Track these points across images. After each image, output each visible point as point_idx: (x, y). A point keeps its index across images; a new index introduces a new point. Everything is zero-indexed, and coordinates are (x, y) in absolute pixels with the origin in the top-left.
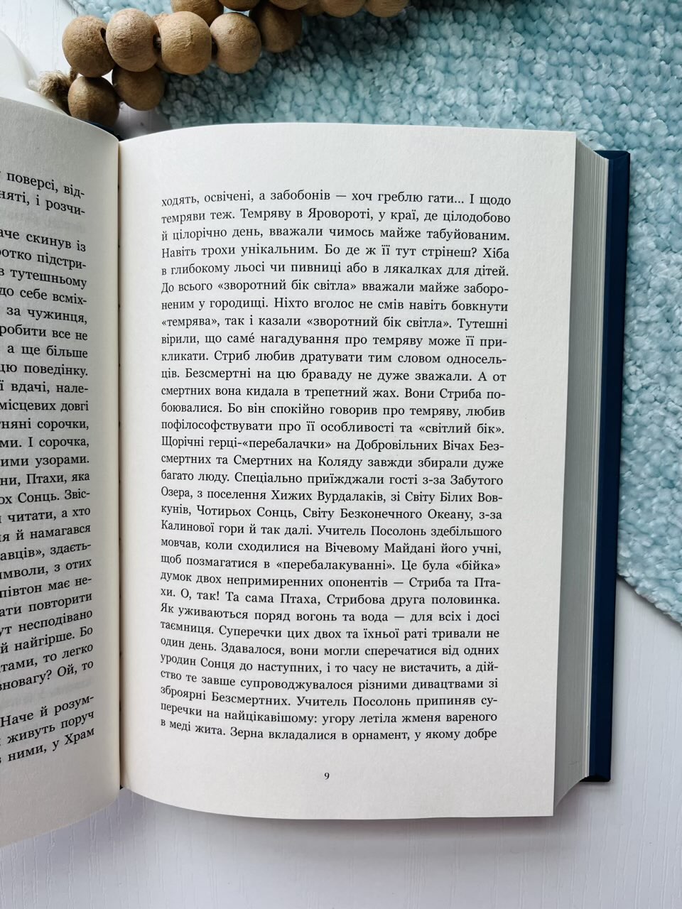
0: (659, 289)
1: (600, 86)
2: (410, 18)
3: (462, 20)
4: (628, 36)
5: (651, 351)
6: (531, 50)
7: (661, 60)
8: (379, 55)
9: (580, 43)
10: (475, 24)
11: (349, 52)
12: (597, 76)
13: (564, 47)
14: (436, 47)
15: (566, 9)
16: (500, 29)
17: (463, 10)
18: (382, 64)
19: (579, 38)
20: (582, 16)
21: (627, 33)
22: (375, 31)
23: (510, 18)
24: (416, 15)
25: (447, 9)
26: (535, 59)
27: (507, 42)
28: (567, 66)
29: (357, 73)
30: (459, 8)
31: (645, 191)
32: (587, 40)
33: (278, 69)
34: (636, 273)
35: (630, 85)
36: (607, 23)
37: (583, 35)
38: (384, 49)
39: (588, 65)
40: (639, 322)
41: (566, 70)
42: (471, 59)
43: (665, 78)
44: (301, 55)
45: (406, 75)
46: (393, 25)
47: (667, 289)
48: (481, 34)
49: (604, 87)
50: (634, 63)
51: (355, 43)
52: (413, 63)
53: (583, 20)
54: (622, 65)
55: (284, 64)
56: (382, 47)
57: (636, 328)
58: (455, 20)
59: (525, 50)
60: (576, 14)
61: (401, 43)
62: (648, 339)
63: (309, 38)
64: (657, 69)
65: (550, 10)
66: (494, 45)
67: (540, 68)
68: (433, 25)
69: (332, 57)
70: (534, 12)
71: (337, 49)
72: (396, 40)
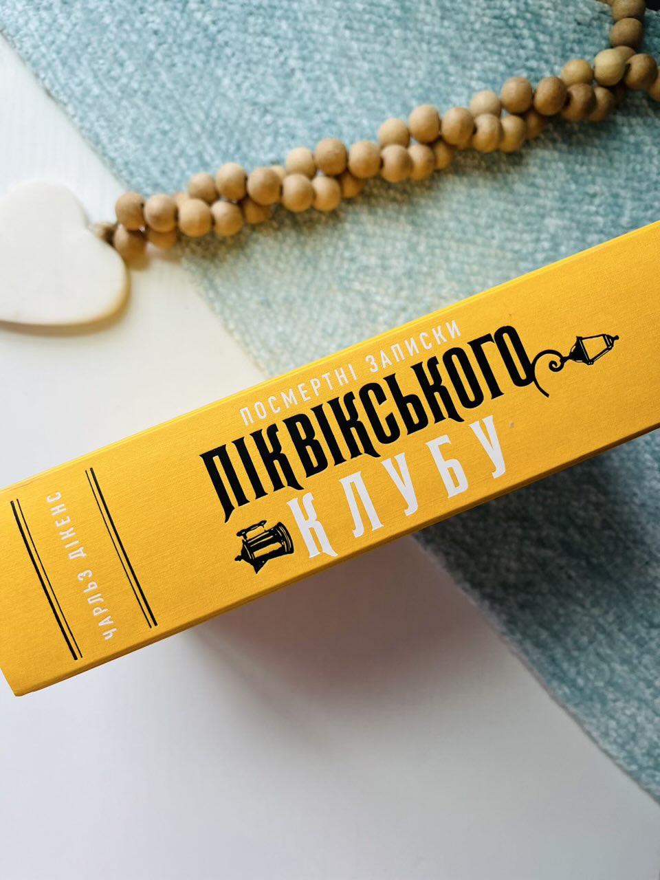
50: (480, 249)
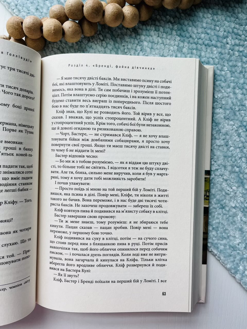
0: (224, 133)
1: (206, 58)
2: (139, 28)
3: (158, 30)
4: (218, 40)
5: (220, 156)
6: (182, 43)
7: (230, 49)
8: (127, 40)
9: (200, 42)
10: (163, 32)
11: (116, 39)
12: (205, 54)
13: (194, 43)
14: (148, 39)
15: (196, 28)
16: (171, 34)
17: (158, 27)
18: (128, 43)
19: (200, 39)
20: (201, 32)
21: (218, 39)
22: (126, 31)
23: (175, 31)
24: (141, 27)
25: (153, 26)
26: (183, 46)
27: (174, 39)
28: (195, 50)
29: (119, 46)
30: (156, 26)
31: (222, 97)
32: (203, 40)
33: (90, 42)
34: (216, 127)
35: (218, 58)
36: (211, 35)
37: (201, 38)
38: (129, 38)
39: (203, 50)
40: (217, 145)
41: (194, 51)
42: (161, 44)
43: (231, 56)
44: (98, 38)
45: (136, 48)
46: (133, 29)
47: (226, 134)
48: (165, 35)
49: (208, 58)
51: (118, 35)
52: (139, 44)
53: (202, 33)
54: (215, 51)
55: (92, 41)
56: (128, 37)
57: (215, 147)
58: (155, 30)
59: (180, 43)
60: (200, 30)
61: (135, 36)
62: (219, 152)
63: (101, 32)
64: (228, 52)
65: (190, 28)
66: (169, 40)
67: (185, 50)
68: (147, 31)
69: (109, 39)
70: (185, 28)
71: (111, 37)
72: (134, 35)
